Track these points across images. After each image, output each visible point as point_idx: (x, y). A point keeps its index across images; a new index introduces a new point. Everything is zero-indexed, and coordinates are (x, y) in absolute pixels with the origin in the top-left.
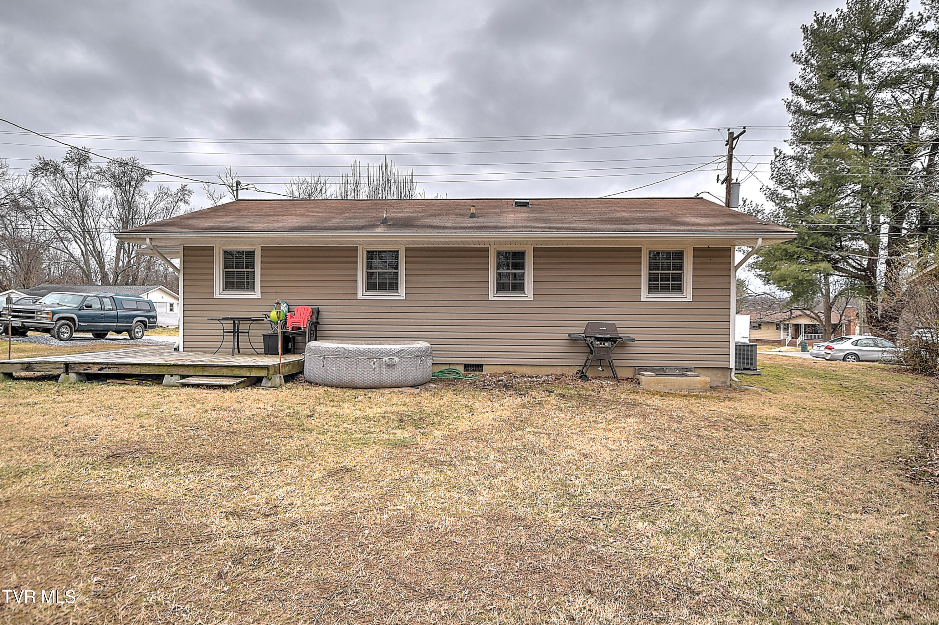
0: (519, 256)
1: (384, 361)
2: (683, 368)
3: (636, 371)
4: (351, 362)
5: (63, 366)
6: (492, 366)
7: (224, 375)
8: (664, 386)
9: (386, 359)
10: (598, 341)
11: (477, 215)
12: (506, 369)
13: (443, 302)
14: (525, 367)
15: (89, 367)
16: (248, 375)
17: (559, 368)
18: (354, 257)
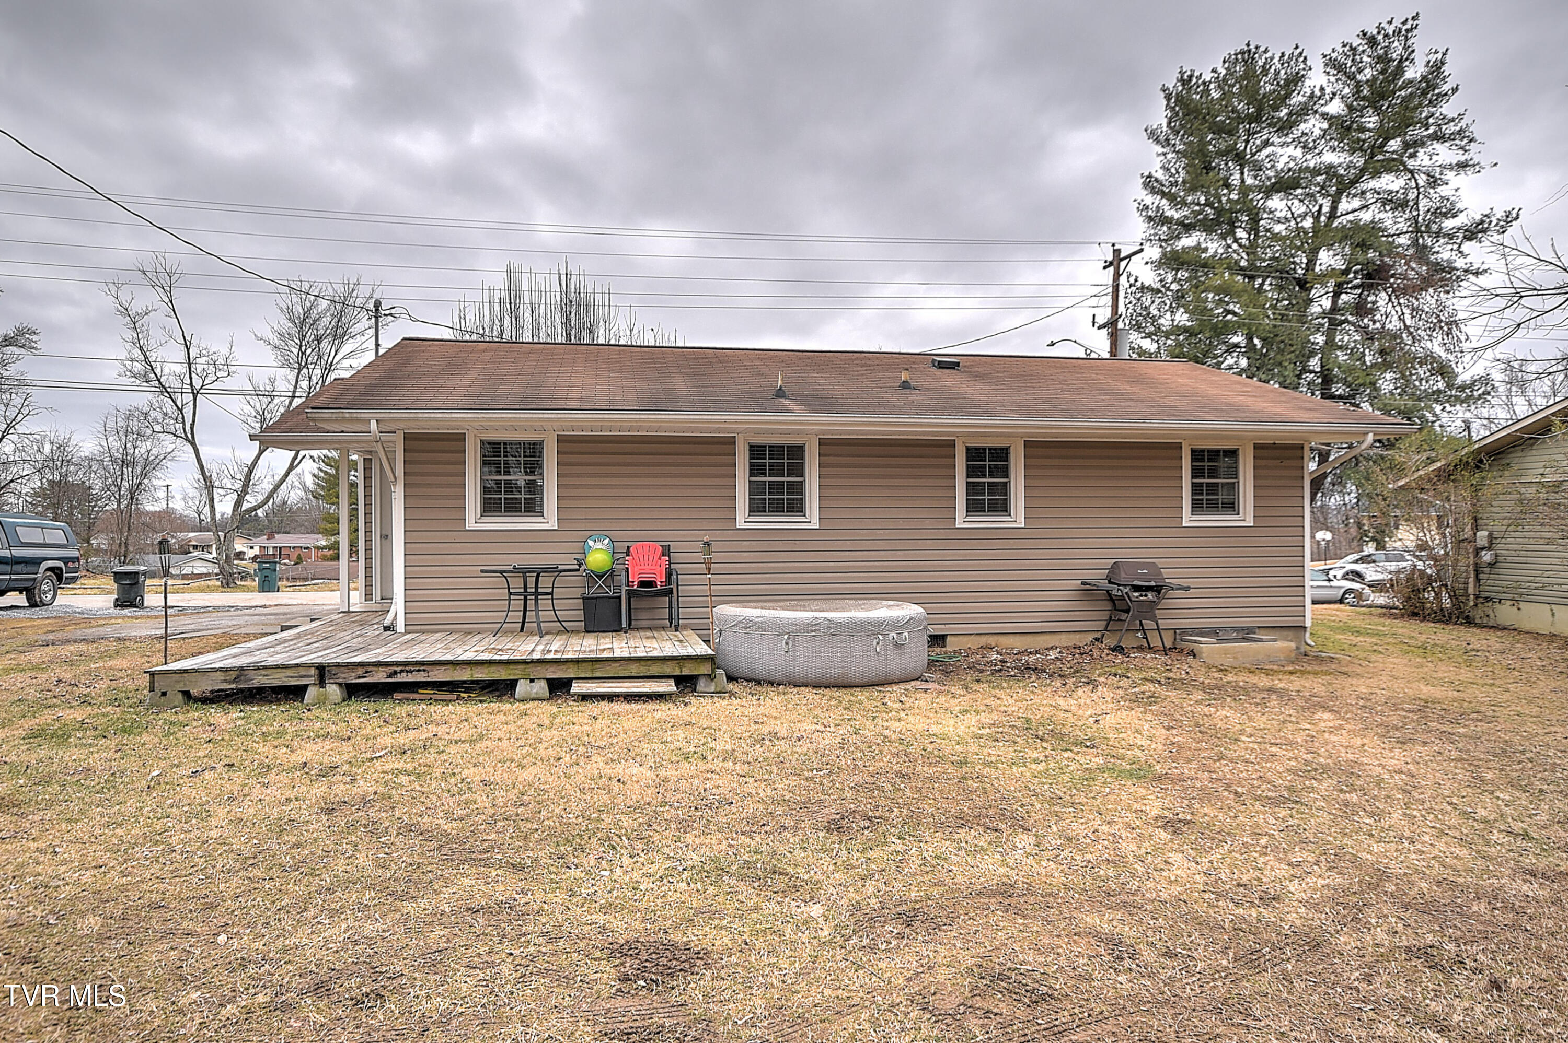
0: (1002, 454)
1: (891, 638)
2: (1242, 629)
3: (1178, 637)
4: (842, 642)
5: (313, 671)
6: (961, 638)
7: (633, 674)
8: (1234, 658)
9: (894, 634)
10: (1135, 591)
11: (913, 384)
12: (983, 641)
13: (881, 531)
14: (1011, 636)
15: (367, 672)
16: (677, 673)
17: (1063, 636)
18: (729, 455)
